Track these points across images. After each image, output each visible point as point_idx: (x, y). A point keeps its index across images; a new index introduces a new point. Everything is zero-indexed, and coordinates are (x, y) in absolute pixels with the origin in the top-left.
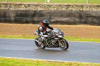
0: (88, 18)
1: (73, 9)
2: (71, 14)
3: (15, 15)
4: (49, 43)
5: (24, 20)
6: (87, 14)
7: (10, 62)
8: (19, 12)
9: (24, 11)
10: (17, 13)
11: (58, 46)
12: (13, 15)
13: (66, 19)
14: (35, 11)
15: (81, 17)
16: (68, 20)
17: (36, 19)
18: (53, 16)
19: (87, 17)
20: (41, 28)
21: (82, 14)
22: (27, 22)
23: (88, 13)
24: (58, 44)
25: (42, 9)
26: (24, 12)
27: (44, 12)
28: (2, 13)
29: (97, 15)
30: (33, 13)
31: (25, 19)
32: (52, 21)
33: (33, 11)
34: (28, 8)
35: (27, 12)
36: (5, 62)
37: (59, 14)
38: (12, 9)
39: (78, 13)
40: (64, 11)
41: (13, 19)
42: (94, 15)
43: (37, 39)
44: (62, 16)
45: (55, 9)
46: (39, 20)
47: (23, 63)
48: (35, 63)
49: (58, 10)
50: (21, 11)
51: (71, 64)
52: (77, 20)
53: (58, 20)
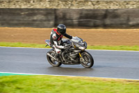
3: (78, 16)
4: (66, 58)
5: (92, 24)
8: (85, 12)
9: (91, 10)
10: (81, 14)
11: (79, 63)
14: (107, 10)
17: (108, 21)
22: (96, 26)
25: (116, 7)
26: (91, 12)
27: (119, 12)
28: (61, 14)
30: (104, 12)
31: (92, 22)
32: (131, 23)
33: (103, 10)
34: (96, 7)
35: (96, 12)
36: (67, 83)
38: (74, 8)
43: (50, 53)
45: (135, 6)
46: (113, 23)
47: (92, 84)
50: (87, 10)
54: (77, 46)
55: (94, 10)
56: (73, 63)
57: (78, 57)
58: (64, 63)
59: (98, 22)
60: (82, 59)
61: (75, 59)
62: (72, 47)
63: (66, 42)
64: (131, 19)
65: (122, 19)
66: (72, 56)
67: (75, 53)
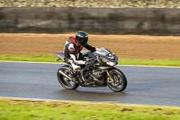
0: (85, 21)
1: (58, 5)
2: (54, 13)
6: (82, 14)
11: (105, 84)
13: (44, 23)
15: (71, 19)
16: (49, 25)
18: (21, 17)
19: (82, 18)
20: (71, 46)
21: (73, 14)
23: (83, 11)
24: (105, 80)
29: (101, 15)
37: (33, 15)
39: (65, 11)
40: (40, 9)
42: (94, 14)
44: (37, 17)
45: (25, 4)
49: (29, 6)
52: (65, 24)
53: (31, 25)
57: (104, 75)
60: (110, 80)
66: (96, 74)
67: (101, 70)
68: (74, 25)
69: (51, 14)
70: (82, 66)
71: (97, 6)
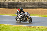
0: (43, 6)
1: (35, 1)
2: (35, 4)
3: (8, 4)
4: (23, 19)
5: (12, 7)
6: (42, 4)
7: (6, 27)
8: (10, 3)
9: (12, 2)
10: (9, 4)
11: (27, 21)
12: (7, 5)
13: (32, 6)
14: (17, 3)
15: (39, 5)
17: (18, 6)
18: (26, 5)
21: (40, 4)
24: (27, 20)
26: (12, 3)
27: (22, 3)
28: (2, 4)
30: (16, 3)
32: (25, 7)
33: (16, 2)
34: (14, 1)
35: (14, 3)
36: (4, 27)
38: (6, 2)
41: (7, 6)
43: (17, 17)
44: (30, 5)
45: (27, 1)
46: (19, 7)
48: (18, 27)
49: (28, 2)
50: (11, 2)
51: (35, 27)
53: (28, 7)
54: (27, 15)
55: (13, 2)
56: (25, 21)
57: (27, 19)
58: (22, 21)
59: (15, 6)
60: (28, 20)
61: (26, 20)
62: (25, 15)
63: (22, 14)
64: (25, 5)
65: (23, 6)
66: (25, 18)
67: (26, 17)
68: (40, 7)
69: (34, 4)
70: (21, 16)
71: (46, 2)
